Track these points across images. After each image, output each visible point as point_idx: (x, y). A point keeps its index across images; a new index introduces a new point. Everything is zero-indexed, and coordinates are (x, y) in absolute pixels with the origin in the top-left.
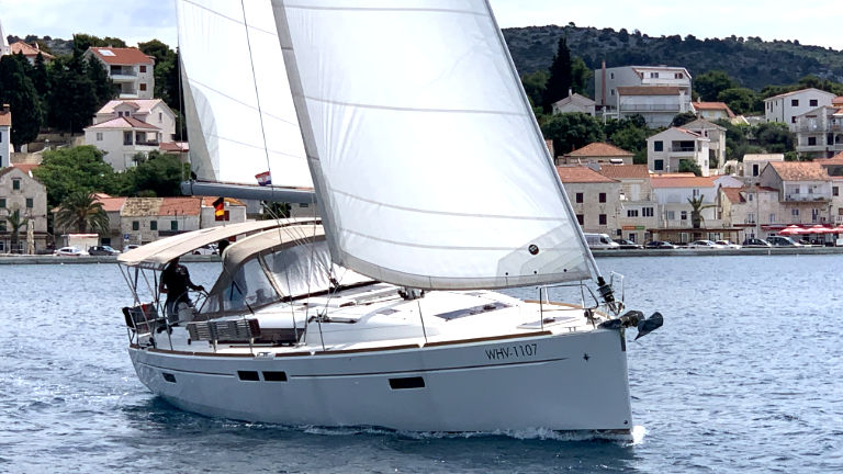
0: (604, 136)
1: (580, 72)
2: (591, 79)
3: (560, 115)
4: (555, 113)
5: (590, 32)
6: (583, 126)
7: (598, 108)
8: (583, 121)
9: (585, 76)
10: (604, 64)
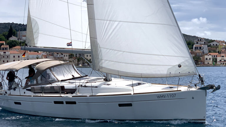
0: (19, 45)
1: (14, 32)
2: (17, 33)
3: (10, 40)
4: (9, 40)
5: (17, 24)
6: (15, 43)
7: (18, 39)
8: (15, 41)
9: (16, 33)
10: (19, 31)
